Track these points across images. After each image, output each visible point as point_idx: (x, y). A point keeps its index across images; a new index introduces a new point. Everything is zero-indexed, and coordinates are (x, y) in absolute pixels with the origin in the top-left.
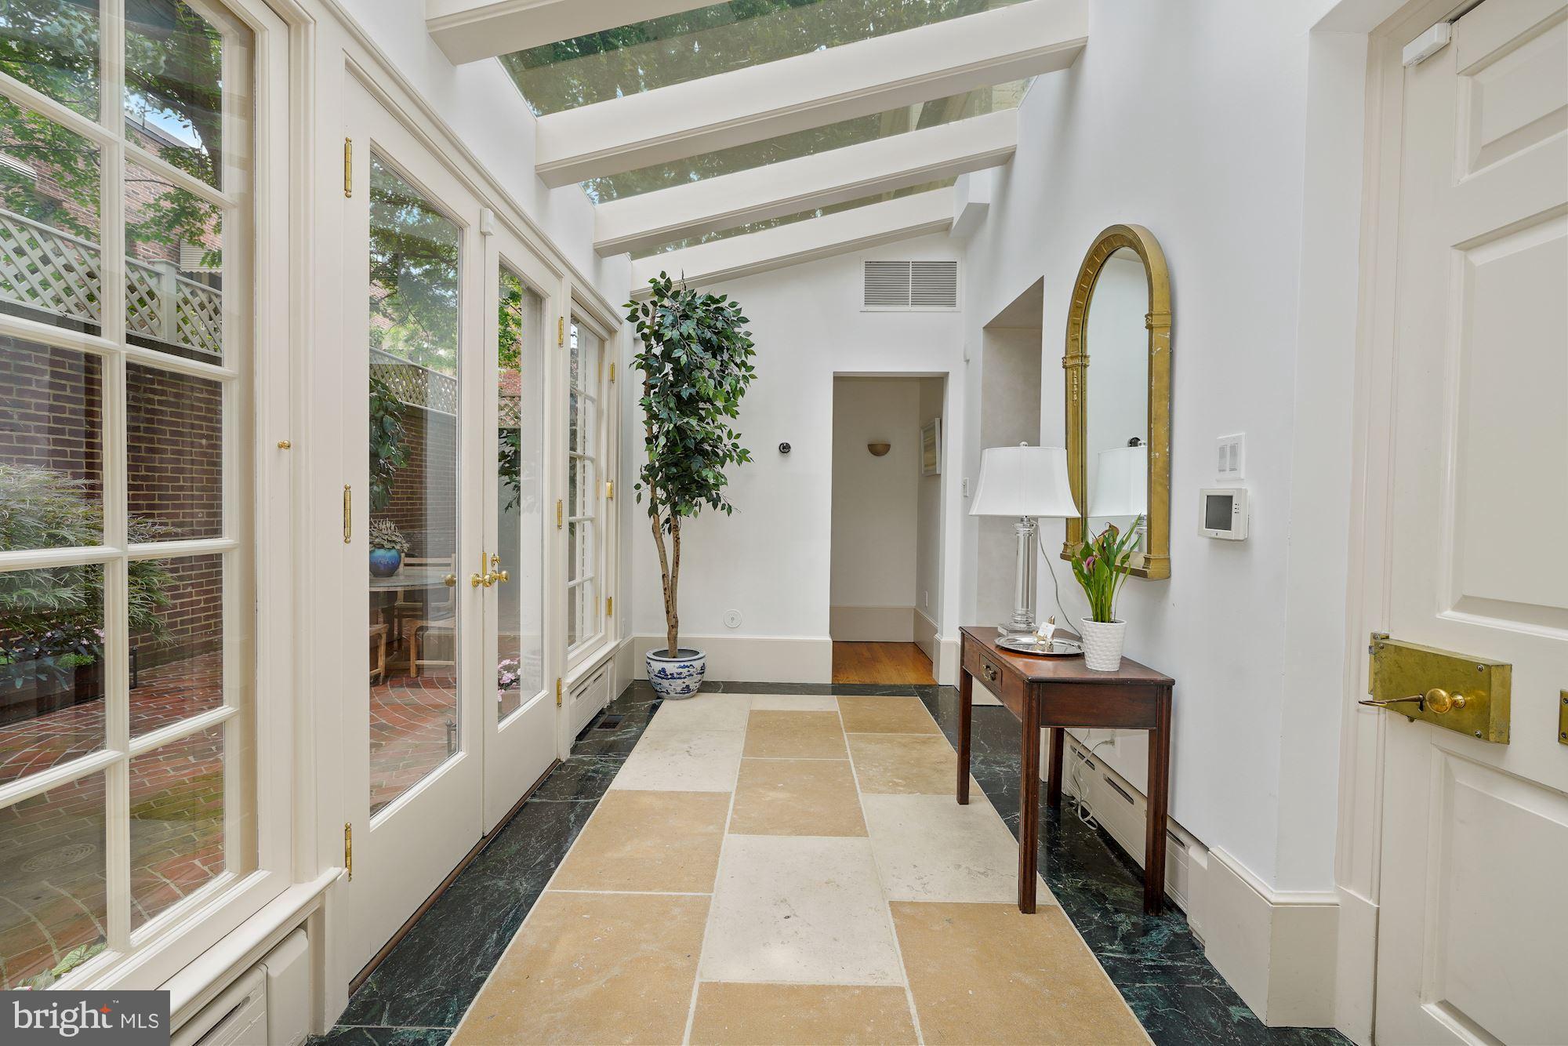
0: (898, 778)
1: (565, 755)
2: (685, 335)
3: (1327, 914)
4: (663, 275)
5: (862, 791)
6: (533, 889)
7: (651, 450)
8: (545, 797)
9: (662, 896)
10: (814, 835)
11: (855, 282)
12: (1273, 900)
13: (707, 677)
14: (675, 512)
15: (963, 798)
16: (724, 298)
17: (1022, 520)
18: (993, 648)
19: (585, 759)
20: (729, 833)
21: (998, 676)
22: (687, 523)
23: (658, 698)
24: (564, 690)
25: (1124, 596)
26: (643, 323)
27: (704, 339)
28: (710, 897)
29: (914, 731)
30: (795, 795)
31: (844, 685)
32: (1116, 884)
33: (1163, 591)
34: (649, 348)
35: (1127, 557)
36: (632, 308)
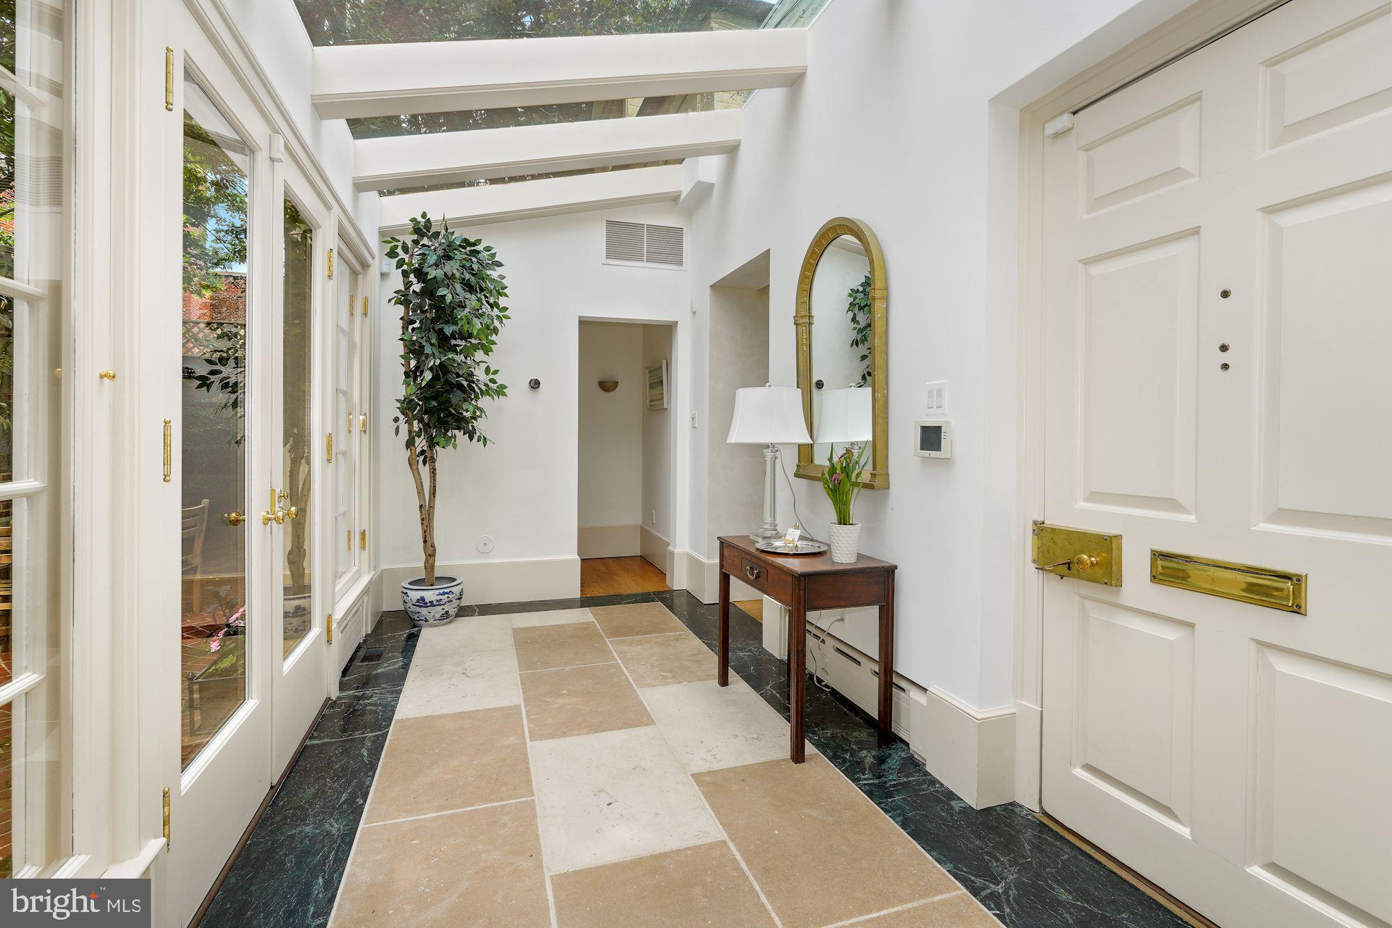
0: (665, 672)
1: (335, 693)
2: (450, 275)
3: (1007, 722)
4: (424, 215)
5: (638, 688)
6: (347, 828)
7: (408, 385)
8: (327, 737)
9: (486, 809)
10: (609, 730)
11: (598, 238)
12: (978, 718)
13: (464, 603)
14: (432, 443)
15: (724, 681)
16: (479, 241)
17: (768, 447)
18: (754, 551)
19: (357, 694)
20: (531, 741)
21: (763, 574)
22: (443, 454)
23: (415, 626)
24: (334, 626)
25: (858, 505)
26: (403, 260)
27: (464, 279)
28: (533, 800)
29: (665, 630)
30: (581, 699)
31: (592, 598)
32: (854, 729)
33: (884, 500)
34: (408, 285)
35: (859, 474)
36: (392, 244)
